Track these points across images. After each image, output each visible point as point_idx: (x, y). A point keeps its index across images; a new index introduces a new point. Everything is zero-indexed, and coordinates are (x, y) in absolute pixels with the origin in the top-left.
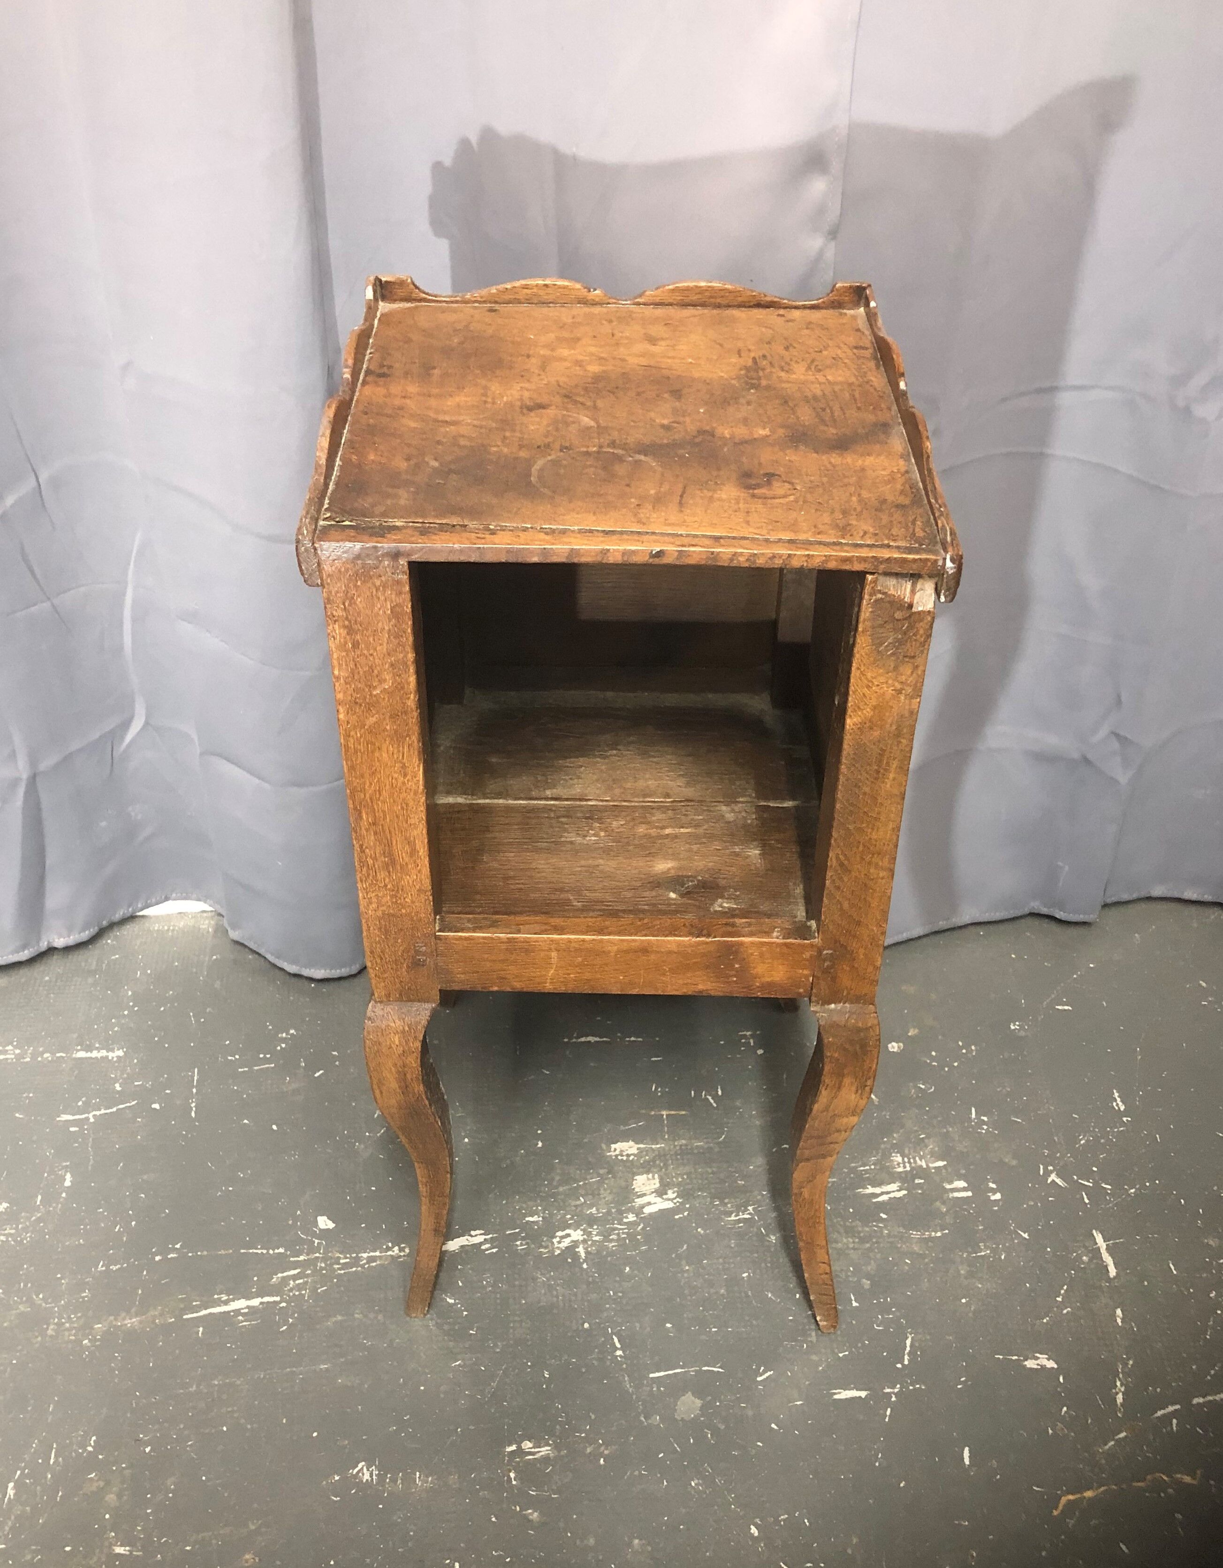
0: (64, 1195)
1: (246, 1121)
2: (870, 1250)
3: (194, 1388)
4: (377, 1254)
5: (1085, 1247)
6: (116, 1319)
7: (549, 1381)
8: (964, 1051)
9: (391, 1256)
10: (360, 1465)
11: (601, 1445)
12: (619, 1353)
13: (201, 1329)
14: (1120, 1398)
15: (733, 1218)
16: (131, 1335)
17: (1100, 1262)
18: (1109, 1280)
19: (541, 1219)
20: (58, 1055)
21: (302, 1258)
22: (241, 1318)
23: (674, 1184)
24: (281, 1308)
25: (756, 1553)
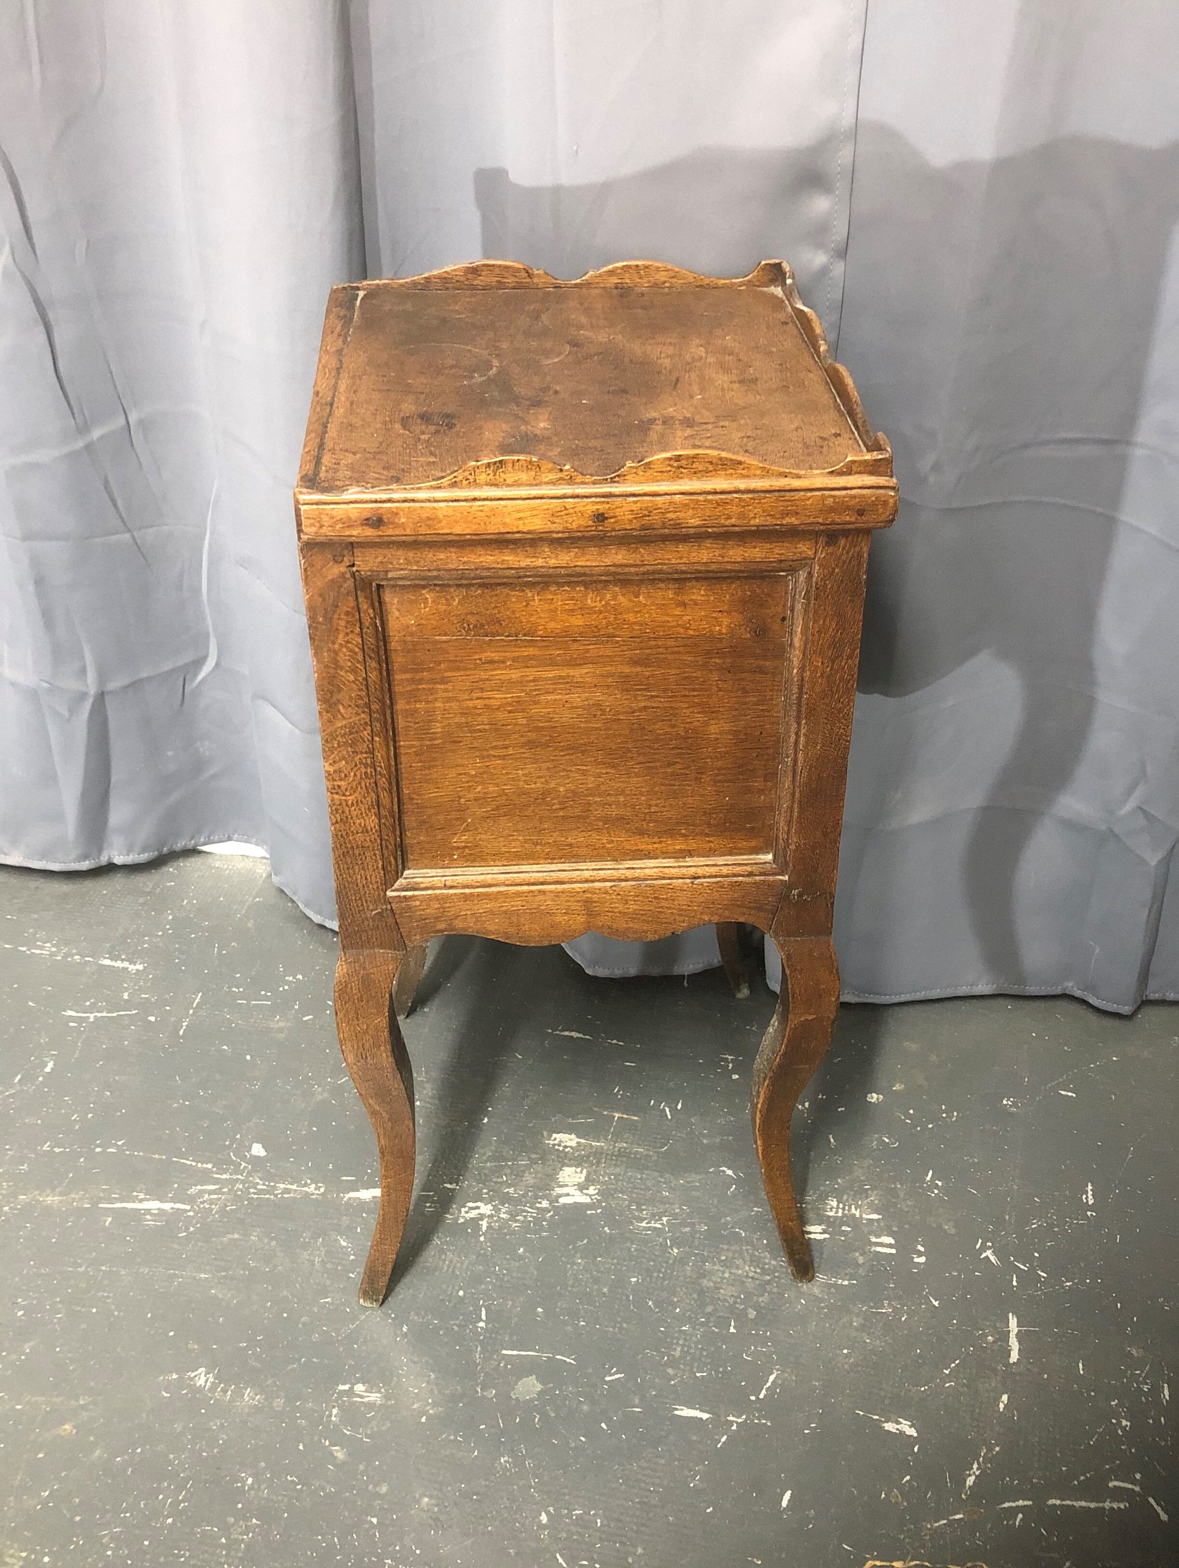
0: (41, 1079)
1: (225, 1047)
2: (768, 1282)
3: (83, 1269)
4: (294, 1187)
5: (995, 1327)
6: (40, 1195)
7: (405, 1335)
8: (944, 1115)
9: (306, 1192)
10: (200, 1370)
11: (429, 1404)
12: (482, 1324)
13: (110, 1219)
14: (970, 1481)
15: (644, 1224)
16: (48, 1211)
17: (1005, 1345)
18: (1007, 1365)
19: (458, 1187)
20: (87, 959)
21: (224, 1176)
22: (148, 1217)
23: (599, 1182)
24: (188, 1216)
25: (538, 1539)
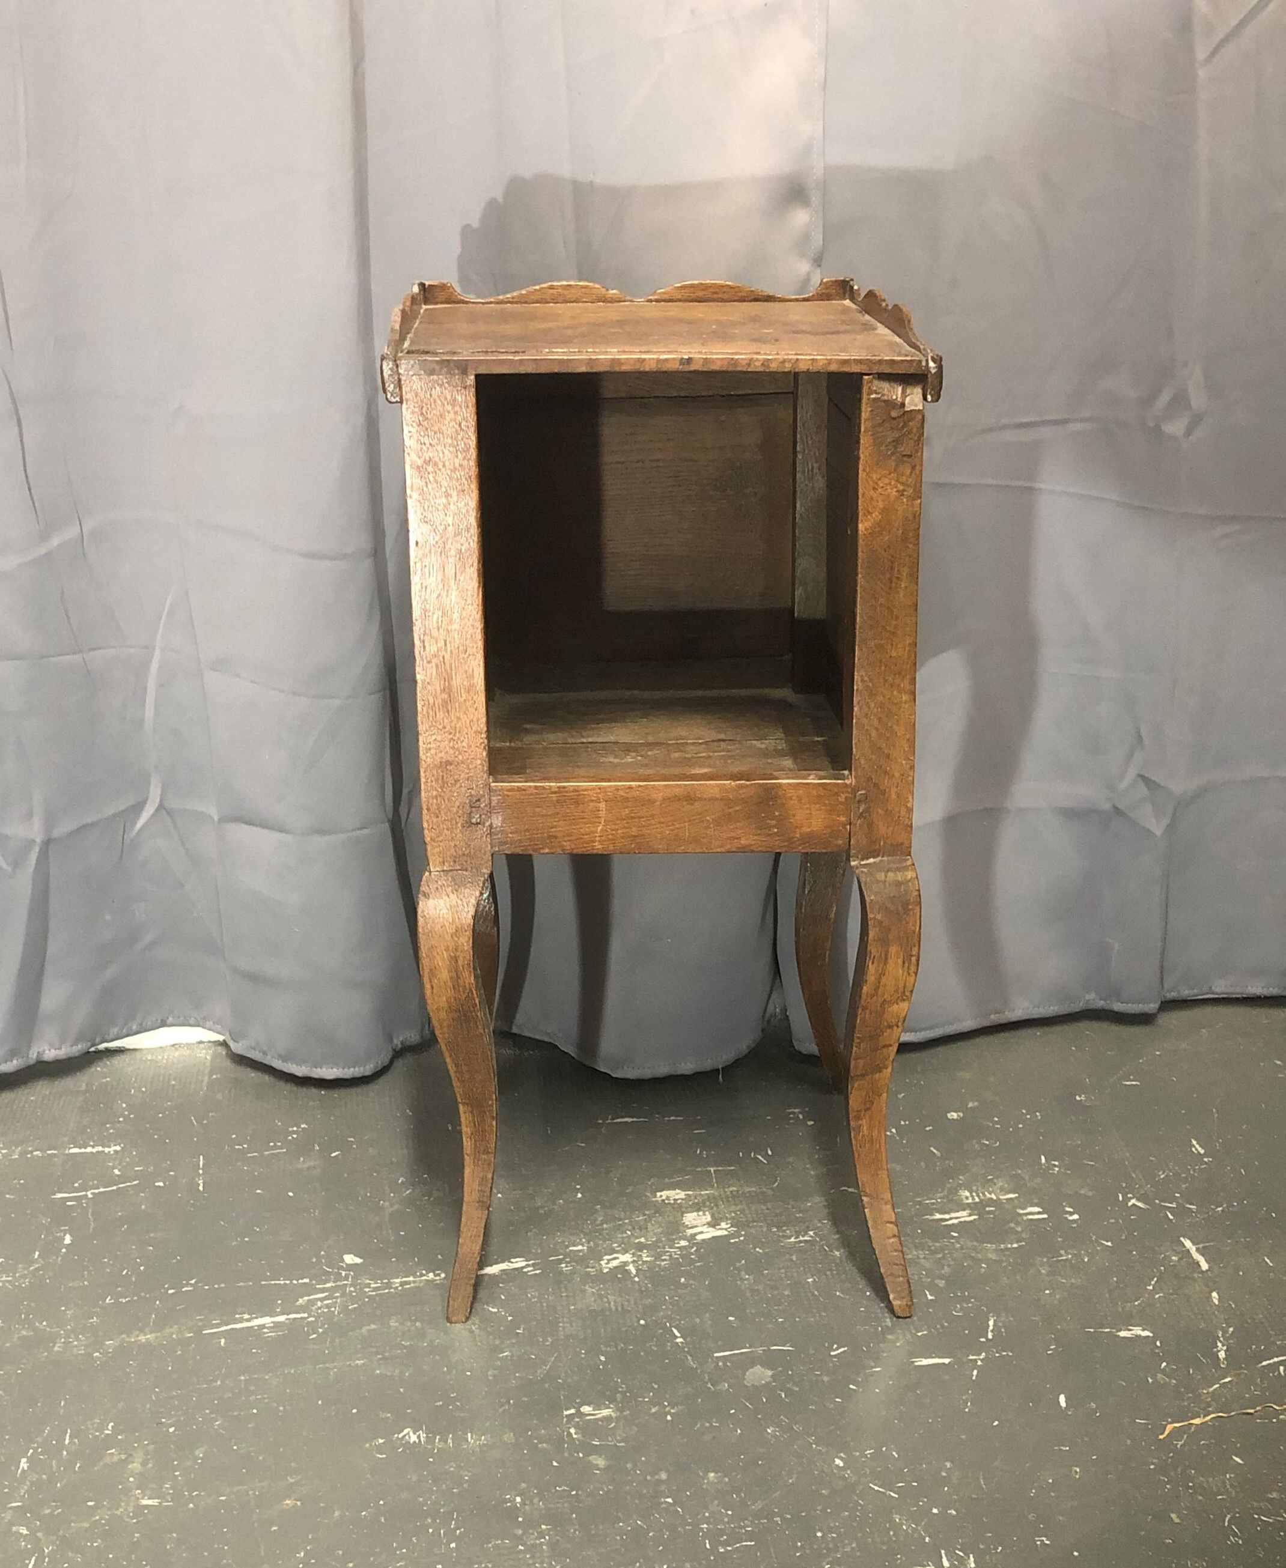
0: (64, 1250)
1: (258, 1191)
2: (944, 1258)
3: (219, 1383)
4: (411, 1279)
5: (1174, 1250)
6: (128, 1337)
7: (605, 1364)
8: (1029, 1116)
9: (427, 1280)
10: (406, 1431)
11: (666, 1406)
12: (679, 1340)
13: (223, 1341)
14: (1222, 1355)
15: (793, 1239)
16: (146, 1347)
17: (1190, 1260)
18: (1202, 1273)
19: (585, 1248)
20: (49, 1152)
21: (328, 1285)
22: (265, 1330)
23: (727, 1219)
24: (309, 1322)
25: (843, 1478)
